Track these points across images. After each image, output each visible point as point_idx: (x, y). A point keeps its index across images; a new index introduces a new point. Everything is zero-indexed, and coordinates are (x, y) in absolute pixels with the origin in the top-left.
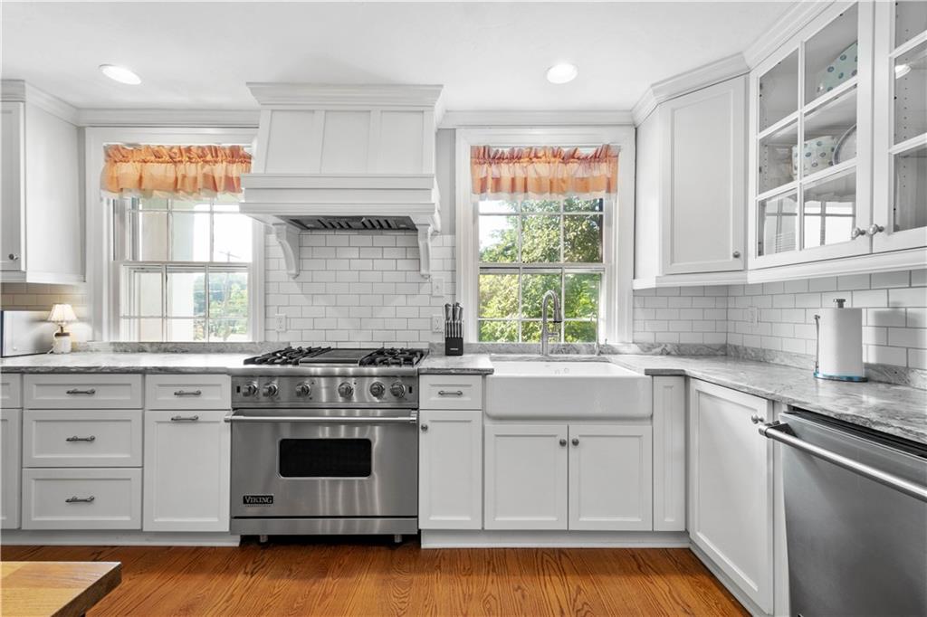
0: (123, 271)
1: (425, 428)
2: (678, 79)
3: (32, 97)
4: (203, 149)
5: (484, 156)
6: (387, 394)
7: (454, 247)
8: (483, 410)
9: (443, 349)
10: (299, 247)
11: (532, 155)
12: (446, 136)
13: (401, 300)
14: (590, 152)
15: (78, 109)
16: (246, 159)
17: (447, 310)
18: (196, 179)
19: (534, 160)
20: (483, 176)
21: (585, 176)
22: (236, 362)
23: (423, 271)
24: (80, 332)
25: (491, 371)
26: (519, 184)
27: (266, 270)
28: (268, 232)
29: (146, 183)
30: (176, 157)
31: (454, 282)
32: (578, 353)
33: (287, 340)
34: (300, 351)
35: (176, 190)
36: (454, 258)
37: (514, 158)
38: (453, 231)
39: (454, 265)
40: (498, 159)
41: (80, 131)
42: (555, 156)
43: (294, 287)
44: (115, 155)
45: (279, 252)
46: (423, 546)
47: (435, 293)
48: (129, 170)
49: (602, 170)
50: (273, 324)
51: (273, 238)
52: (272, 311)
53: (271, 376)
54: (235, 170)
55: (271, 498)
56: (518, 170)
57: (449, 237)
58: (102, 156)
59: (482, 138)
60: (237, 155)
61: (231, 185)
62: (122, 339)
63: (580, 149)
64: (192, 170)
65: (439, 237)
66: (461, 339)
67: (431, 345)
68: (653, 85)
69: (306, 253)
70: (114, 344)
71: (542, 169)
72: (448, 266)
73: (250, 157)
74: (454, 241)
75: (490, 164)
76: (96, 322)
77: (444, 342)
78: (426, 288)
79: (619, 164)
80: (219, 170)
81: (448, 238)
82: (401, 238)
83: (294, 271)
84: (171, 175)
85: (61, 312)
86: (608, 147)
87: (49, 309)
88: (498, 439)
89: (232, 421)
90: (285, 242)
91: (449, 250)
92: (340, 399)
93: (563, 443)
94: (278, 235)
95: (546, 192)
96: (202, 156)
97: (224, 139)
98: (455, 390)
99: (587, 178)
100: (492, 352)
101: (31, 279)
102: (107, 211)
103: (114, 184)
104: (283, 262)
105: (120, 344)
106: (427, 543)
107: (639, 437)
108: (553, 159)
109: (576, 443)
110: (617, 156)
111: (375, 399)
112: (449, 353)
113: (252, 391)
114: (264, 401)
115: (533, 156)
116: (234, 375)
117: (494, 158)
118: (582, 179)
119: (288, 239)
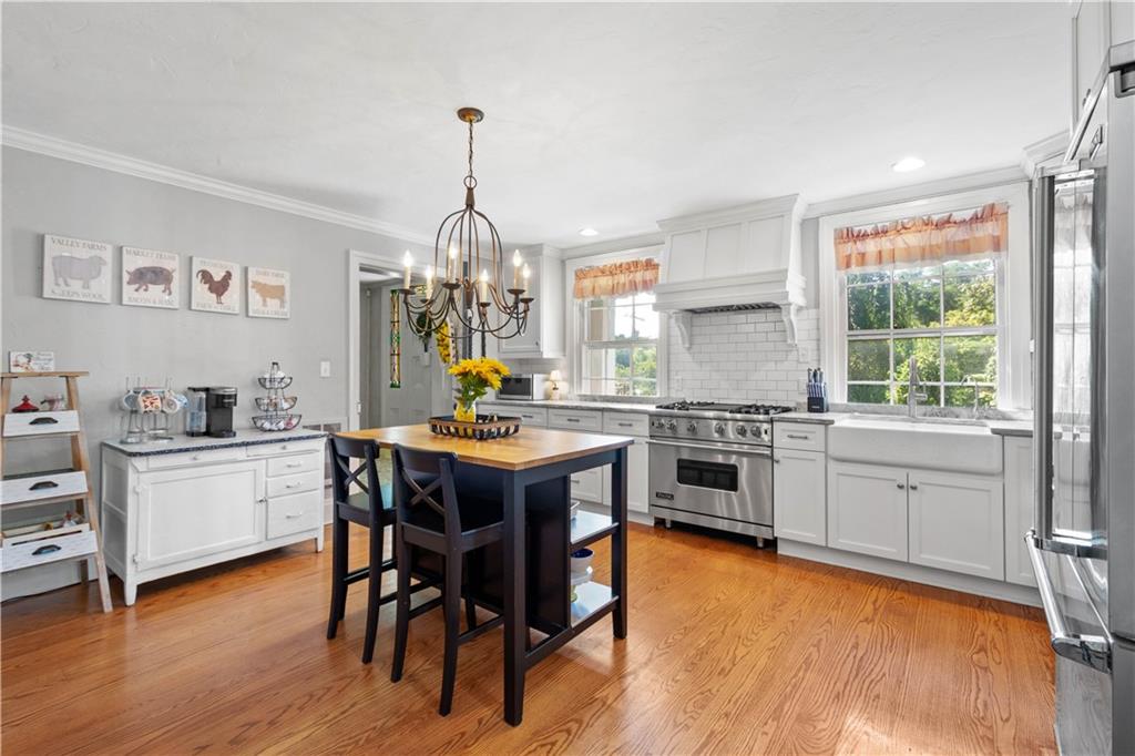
0: (584, 348)
1: (777, 462)
2: (1050, 141)
3: (546, 251)
4: (628, 264)
5: (849, 236)
6: (749, 434)
7: (818, 319)
8: (826, 452)
9: (806, 406)
10: (690, 326)
11: (900, 227)
12: (810, 226)
13: (772, 365)
14: (968, 215)
15: (563, 250)
16: (656, 267)
17: (809, 374)
18: (624, 284)
19: (903, 231)
20: (848, 253)
21: (967, 237)
22: (652, 408)
23: (789, 341)
24: (563, 387)
25: (832, 422)
26: (885, 256)
27: (669, 345)
28: (670, 317)
29: (597, 290)
30: (612, 271)
31: (818, 349)
32: (957, 417)
33: (683, 396)
34: (692, 404)
35: (613, 293)
36: (818, 329)
37: (879, 233)
38: (817, 306)
39: (819, 334)
40: (863, 236)
41: (563, 262)
42: (927, 225)
43: (687, 357)
44: (580, 275)
45: (677, 332)
46: (779, 552)
47: (801, 360)
48: (587, 283)
49: (989, 229)
50: (674, 384)
51: (673, 321)
52: (672, 373)
53: (671, 416)
54: (649, 275)
55: (672, 496)
56: (885, 244)
57: (814, 310)
58: (573, 277)
59: (844, 221)
60: (650, 265)
61: (647, 285)
62: (583, 393)
63: (954, 214)
64: (622, 278)
65: (805, 312)
66: (822, 399)
67: (798, 404)
68: (1025, 149)
69: (696, 330)
70: (580, 396)
71: (912, 239)
72: (814, 336)
73: (658, 265)
74: (818, 314)
75: (855, 242)
76: (570, 381)
77: (806, 401)
78: (792, 357)
79: (1009, 221)
80: (639, 276)
81: (813, 312)
82: (771, 315)
83: (687, 345)
84: (610, 283)
85: (555, 375)
86: (992, 207)
87: (549, 373)
88: (841, 477)
89: (650, 443)
90: (681, 325)
91: (815, 322)
92: (716, 435)
93: (901, 487)
94: (677, 320)
95: (917, 260)
96: (628, 269)
97: (641, 255)
98: (803, 435)
99: (968, 240)
100: (855, 411)
101: (545, 356)
102: (576, 309)
103: (580, 293)
104: (680, 339)
105: (585, 396)
106: (782, 550)
107: (988, 491)
108: (925, 228)
109: (914, 488)
110: (1007, 213)
111: (740, 437)
112: (810, 410)
113: (661, 426)
114: (668, 433)
115: (902, 228)
116: (651, 415)
117: (858, 236)
118: (964, 241)
119: (683, 323)
